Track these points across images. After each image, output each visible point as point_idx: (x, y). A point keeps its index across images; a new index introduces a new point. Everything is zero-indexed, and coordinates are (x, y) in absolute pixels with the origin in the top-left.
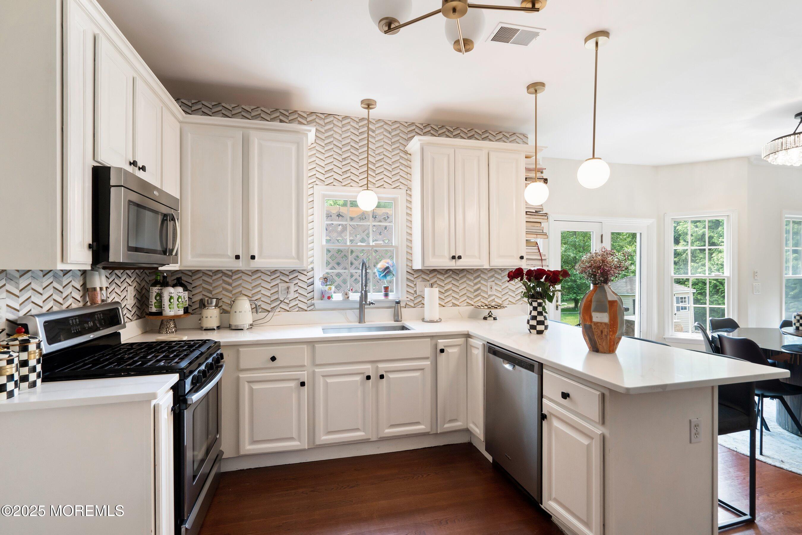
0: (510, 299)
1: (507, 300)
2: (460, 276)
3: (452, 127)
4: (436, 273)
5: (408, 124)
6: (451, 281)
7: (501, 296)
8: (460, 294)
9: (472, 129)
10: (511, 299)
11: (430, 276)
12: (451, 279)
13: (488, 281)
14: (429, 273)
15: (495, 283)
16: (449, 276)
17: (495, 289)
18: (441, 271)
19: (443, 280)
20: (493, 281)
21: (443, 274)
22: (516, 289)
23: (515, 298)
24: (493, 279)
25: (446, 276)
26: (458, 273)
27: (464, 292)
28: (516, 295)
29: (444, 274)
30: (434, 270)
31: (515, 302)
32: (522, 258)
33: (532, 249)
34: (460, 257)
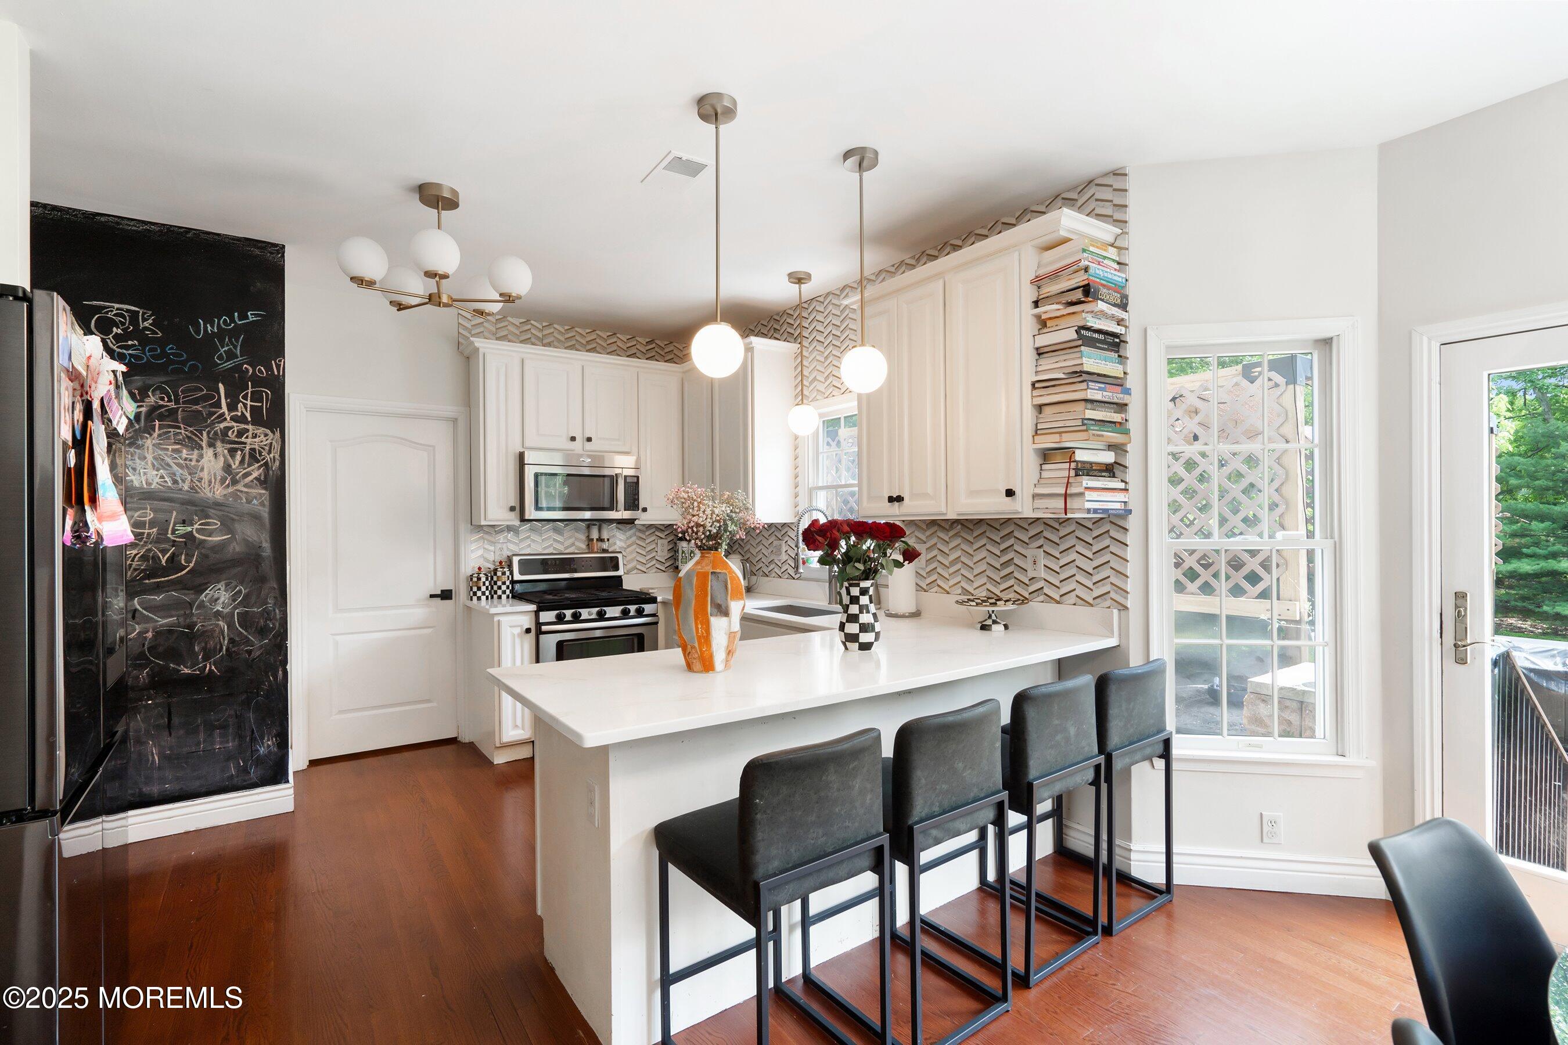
0: (1079, 592)
1: (1073, 594)
2: (975, 534)
3: (959, 238)
4: (936, 528)
5: (896, 266)
6: (960, 544)
7: (1057, 583)
8: (976, 572)
9: (997, 222)
10: (1081, 592)
11: (928, 533)
12: (958, 541)
13: (1030, 546)
14: (925, 527)
15: (1044, 551)
16: (956, 535)
17: (1045, 565)
18: (943, 524)
19: (946, 541)
20: (1040, 547)
21: (946, 529)
22: (1094, 569)
23: (1092, 590)
24: (1041, 542)
25: (951, 533)
26: (972, 527)
27: (982, 566)
28: (1094, 584)
29: (948, 531)
30: (933, 523)
31: (1091, 601)
32: (1010, 493)
33: (1059, 470)
34: (899, 499)
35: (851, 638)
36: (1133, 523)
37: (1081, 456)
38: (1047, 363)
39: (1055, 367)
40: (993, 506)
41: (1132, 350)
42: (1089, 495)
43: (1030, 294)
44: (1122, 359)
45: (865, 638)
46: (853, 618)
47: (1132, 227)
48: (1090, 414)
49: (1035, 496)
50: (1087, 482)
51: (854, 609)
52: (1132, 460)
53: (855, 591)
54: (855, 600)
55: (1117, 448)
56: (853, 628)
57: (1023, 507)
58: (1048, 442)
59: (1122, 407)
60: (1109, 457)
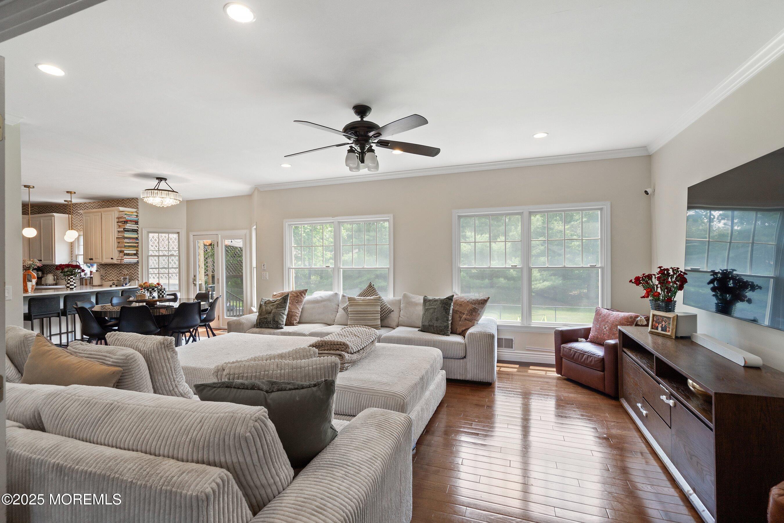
32: (112, 259)
33: (122, 254)
34: (92, 259)
35: (68, 287)
36: (140, 264)
37: (125, 252)
38: (120, 234)
39: (120, 236)
40: (109, 261)
41: (139, 232)
42: (125, 259)
43: (116, 220)
44: (138, 234)
45: (71, 287)
46: (68, 283)
47: (140, 209)
48: (126, 244)
49: (117, 259)
50: (125, 257)
51: (69, 282)
52: (140, 253)
53: (69, 278)
54: (69, 280)
55: (137, 251)
56: (68, 285)
57: (115, 261)
58: (119, 249)
59: (138, 243)
60: (135, 252)
